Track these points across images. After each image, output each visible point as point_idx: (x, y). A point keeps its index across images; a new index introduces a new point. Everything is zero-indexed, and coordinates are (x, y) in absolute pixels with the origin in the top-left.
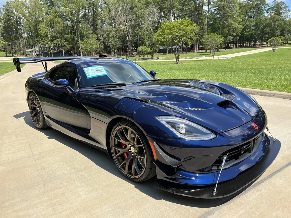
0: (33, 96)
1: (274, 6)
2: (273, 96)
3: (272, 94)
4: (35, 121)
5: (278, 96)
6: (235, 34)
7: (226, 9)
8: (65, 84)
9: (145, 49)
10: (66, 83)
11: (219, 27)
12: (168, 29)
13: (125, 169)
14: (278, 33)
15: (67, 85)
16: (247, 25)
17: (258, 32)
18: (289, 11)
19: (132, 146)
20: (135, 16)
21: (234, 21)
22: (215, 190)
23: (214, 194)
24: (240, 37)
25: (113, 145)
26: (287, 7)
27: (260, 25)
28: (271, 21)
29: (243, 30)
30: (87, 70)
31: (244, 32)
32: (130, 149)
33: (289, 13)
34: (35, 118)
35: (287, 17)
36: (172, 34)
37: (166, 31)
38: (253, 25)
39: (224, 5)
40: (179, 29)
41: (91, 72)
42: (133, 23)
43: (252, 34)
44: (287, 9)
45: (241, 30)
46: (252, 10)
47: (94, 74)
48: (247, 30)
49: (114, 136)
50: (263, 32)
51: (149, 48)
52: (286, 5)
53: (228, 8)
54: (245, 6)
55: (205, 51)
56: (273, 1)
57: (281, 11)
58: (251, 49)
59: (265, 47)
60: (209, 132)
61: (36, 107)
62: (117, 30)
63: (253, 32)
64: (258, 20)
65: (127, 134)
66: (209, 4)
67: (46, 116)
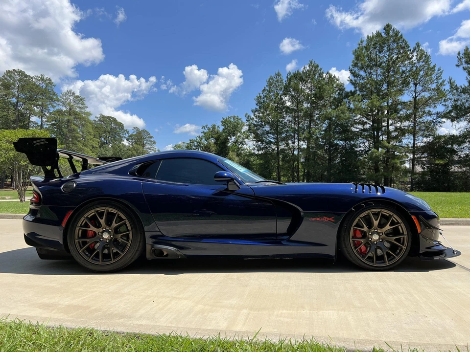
1: (136, 135)
7: (73, 126)
15: (232, 179)
18: (155, 143)
21: (86, 146)
26: (151, 137)
32: (370, 238)
33: (154, 145)
35: (153, 150)
39: (68, 121)
44: (152, 140)
46: (108, 135)
52: (150, 134)
54: (96, 127)
56: (135, 128)
57: (145, 142)
64: (117, 149)
66: (41, 115)
67: (152, 237)
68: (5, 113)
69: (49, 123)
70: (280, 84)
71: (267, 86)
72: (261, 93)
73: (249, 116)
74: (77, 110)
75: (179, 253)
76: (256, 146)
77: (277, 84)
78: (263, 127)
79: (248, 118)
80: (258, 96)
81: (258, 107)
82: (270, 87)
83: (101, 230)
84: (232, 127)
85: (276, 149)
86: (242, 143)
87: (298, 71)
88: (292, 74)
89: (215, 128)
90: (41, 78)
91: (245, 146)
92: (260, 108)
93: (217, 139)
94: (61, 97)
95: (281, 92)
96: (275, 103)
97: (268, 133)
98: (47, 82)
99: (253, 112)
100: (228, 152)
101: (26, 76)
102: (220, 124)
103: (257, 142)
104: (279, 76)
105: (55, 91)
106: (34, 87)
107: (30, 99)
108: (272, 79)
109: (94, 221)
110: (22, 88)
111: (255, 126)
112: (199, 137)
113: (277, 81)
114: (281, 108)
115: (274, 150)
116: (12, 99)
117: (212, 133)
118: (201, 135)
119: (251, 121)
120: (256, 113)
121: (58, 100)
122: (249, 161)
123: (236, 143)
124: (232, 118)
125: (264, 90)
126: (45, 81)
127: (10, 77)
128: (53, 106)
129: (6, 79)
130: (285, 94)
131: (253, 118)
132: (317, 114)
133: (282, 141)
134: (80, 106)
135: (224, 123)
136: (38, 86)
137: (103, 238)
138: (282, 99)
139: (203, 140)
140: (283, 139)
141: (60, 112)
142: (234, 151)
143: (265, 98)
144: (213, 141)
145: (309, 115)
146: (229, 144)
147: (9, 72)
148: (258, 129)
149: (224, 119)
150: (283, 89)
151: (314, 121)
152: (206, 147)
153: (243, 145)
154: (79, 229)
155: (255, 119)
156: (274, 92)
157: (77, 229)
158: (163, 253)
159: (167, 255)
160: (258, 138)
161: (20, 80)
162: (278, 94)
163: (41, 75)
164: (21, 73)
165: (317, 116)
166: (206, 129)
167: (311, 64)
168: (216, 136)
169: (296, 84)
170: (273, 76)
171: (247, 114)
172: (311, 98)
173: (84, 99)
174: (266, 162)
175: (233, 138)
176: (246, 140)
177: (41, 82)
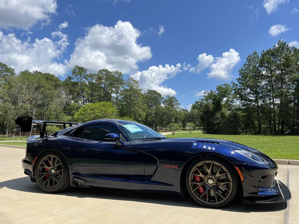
1: (167, 100)
7: (132, 98)
9: (54, 128)
11: (126, 113)
12: (90, 109)
14: (174, 121)
16: (149, 112)
17: (158, 119)
18: (179, 104)
21: (139, 108)
24: (144, 122)
26: (177, 101)
27: (159, 113)
28: (167, 110)
31: (147, 118)
35: (179, 109)
37: (89, 111)
38: (154, 112)
39: (130, 95)
40: (102, 111)
41: (131, 129)
42: (40, 102)
43: (153, 120)
44: (178, 102)
45: (145, 116)
46: (152, 101)
48: (150, 116)
50: (161, 119)
51: (59, 128)
52: (176, 99)
53: (134, 97)
54: (146, 97)
56: (167, 96)
57: (173, 104)
59: (164, 131)
62: (18, 108)
63: (154, 119)
64: (157, 109)
66: (117, 92)
67: (73, 174)
68: (100, 93)
69: (121, 97)
70: (256, 59)
71: (247, 62)
72: (243, 67)
73: (234, 83)
74: (135, 88)
75: (85, 184)
76: (241, 104)
77: (254, 60)
78: (246, 90)
79: (234, 85)
80: (241, 69)
81: (241, 77)
82: (249, 62)
83: (51, 168)
84: (223, 92)
85: (256, 104)
86: (232, 102)
87: (270, 49)
88: (265, 52)
89: (213, 93)
90: (116, 72)
91: (234, 104)
92: (242, 76)
93: (214, 100)
94: (126, 82)
95: (258, 65)
96: (252, 73)
97: (250, 93)
98: (119, 74)
99: (237, 80)
100: (221, 109)
101: (109, 72)
102: (215, 90)
103: (242, 100)
104: (256, 54)
105: (123, 79)
106: (112, 77)
107: (111, 84)
108: (250, 56)
109: (47, 163)
110: (107, 79)
111: (240, 89)
112: (201, 100)
113: (254, 57)
114: (258, 76)
115: (254, 105)
116: (102, 85)
117: (210, 96)
118: (203, 98)
119: (236, 86)
120: (240, 81)
121: (125, 84)
122: (236, 114)
123: (227, 101)
124: (224, 85)
125: (244, 65)
127: (101, 74)
128: (123, 87)
129: (99, 75)
130: (260, 66)
131: (237, 85)
132: (287, 78)
133: (260, 99)
134: (136, 86)
135: (218, 89)
136: (114, 77)
137: (51, 172)
138: (258, 69)
139: (204, 102)
140: (261, 98)
141: (126, 90)
142: (226, 107)
143: (246, 70)
144: (211, 101)
145: (280, 79)
146: (223, 103)
147: (101, 71)
148: (242, 92)
149: (217, 86)
150: (259, 63)
151: (285, 82)
152: (206, 106)
153: (233, 103)
154: (40, 167)
155: (239, 85)
156: (253, 65)
157: (39, 167)
158: (78, 184)
159: (80, 185)
160: (242, 98)
161: (106, 75)
162: (255, 66)
163: (116, 71)
164: (106, 71)
165: (288, 79)
166: (207, 94)
167: (280, 42)
168: (213, 98)
169: (268, 58)
170: (251, 55)
171: (232, 82)
172: (281, 67)
173: (138, 81)
174: (248, 114)
175: (225, 99)
176: (235, 99)
177: (116, 74)
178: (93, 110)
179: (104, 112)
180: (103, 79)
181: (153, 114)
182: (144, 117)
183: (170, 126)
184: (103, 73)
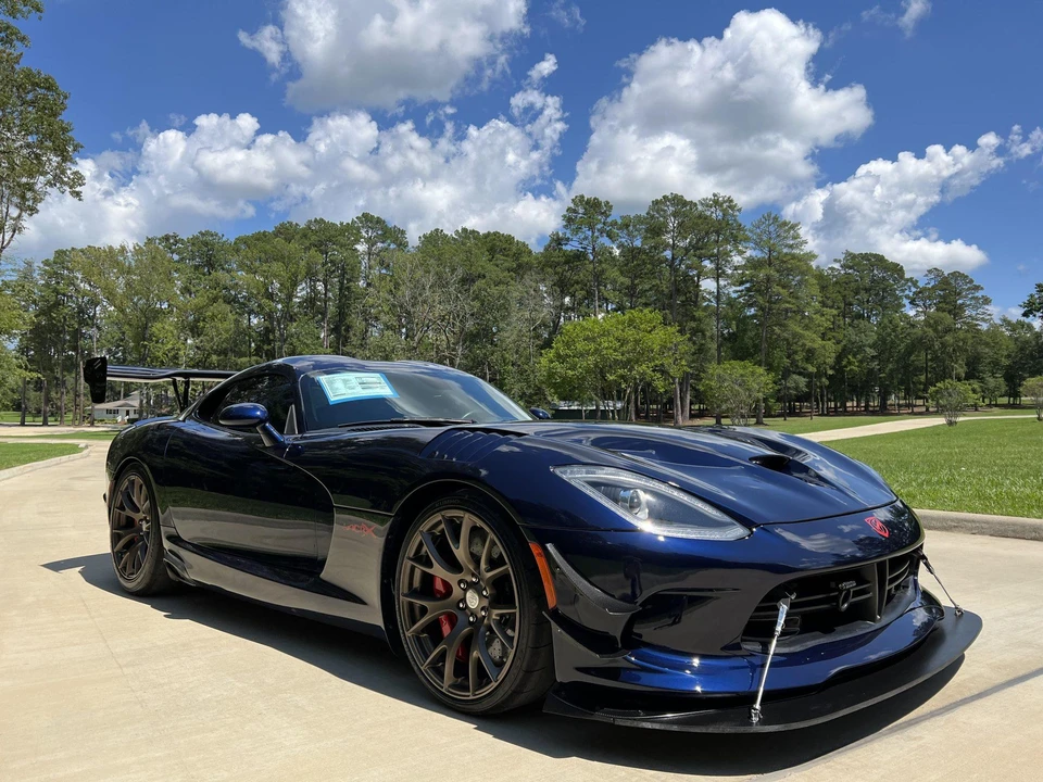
0: (133, 477)
1: (933, 287)
2: (955, 527)
3: (949, 523)
4: (125, 568)
5: (972, 529)
6: (812, 369)
7: (776, 289)
8: (257, 417)
10: (258, 413)
11: (755, 346)
12: (586, 339)
13: (441, 675)
14: (962, 371)
15: (262, 421)
16: (850, 341)
17: (890, 366)
18: (987, 301)
19: (470, 585)
20: (477, 304)
21: (807, 327)
22: (758, 706)
23: (755, 719)
24: (830, 378)
25: (406, 591)
26: (977, 288)
27: (893, 342)
28: (930, 330)
29: (839, 358)
30: (331, 383)
31: (844, 363)
32: (463, 600)
33: (986, 307)
34: (125, 557)
35: (983, 320)
36: (600, 355)
37: (580, 346)
38: (871, 341)
39: (768, 279)
40: (623, 342)
41: (342, 387)
43: (871, 371)
44: (979, 294)
45: (834, 355)
46: (863, 296)
47: (350, 391)
48: (854, 356)
49: (411, 556)
50: (906, 367)
52: (971, 281)
53: (784, 287)
54: (836, 283)
55: (712, 421)
56: (929, 271)
57: (960, 302)
58: (875, 418)
59: (921, 414)
60: (726, 519)
61: (137, 517)
63: (875, 365)
64: (885, 328)
65: (457, 539)
66: (718, 274)
67: (169, 538)
68: (656, 282)
69: (737, 289)
74: (785, 250)
90: (714, 201)
94: (751, 232)
98: (725, 206)
101: (685, 203)
105: (740, 222)
106: (700, 221)
107: (698, 249)
110: (682, 230)
116: (665, 253)
121: (747, 239)
126: (721, 205)
127: (658, 213)
128: (741, 253)
129: (652, 217)
134: (791, 242)
136: (706, 218)
141: (753, 264)
147: (656, 203)
161: (675, 215)
163: (715, 195)
164: (677, 200)
173: (796, 225)
177: (713, 209)
178: (593, 339)
179: (629, 347)
180: (667, 232)
181: (867, 349)
182: (830, 361)
183: (937, 392)
184: (665, 211)
